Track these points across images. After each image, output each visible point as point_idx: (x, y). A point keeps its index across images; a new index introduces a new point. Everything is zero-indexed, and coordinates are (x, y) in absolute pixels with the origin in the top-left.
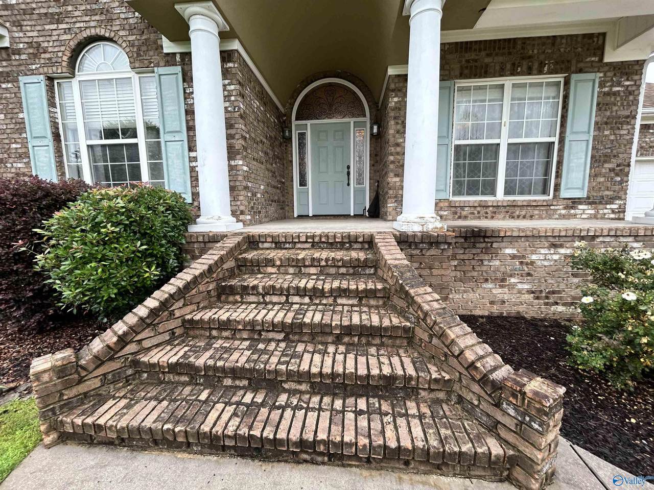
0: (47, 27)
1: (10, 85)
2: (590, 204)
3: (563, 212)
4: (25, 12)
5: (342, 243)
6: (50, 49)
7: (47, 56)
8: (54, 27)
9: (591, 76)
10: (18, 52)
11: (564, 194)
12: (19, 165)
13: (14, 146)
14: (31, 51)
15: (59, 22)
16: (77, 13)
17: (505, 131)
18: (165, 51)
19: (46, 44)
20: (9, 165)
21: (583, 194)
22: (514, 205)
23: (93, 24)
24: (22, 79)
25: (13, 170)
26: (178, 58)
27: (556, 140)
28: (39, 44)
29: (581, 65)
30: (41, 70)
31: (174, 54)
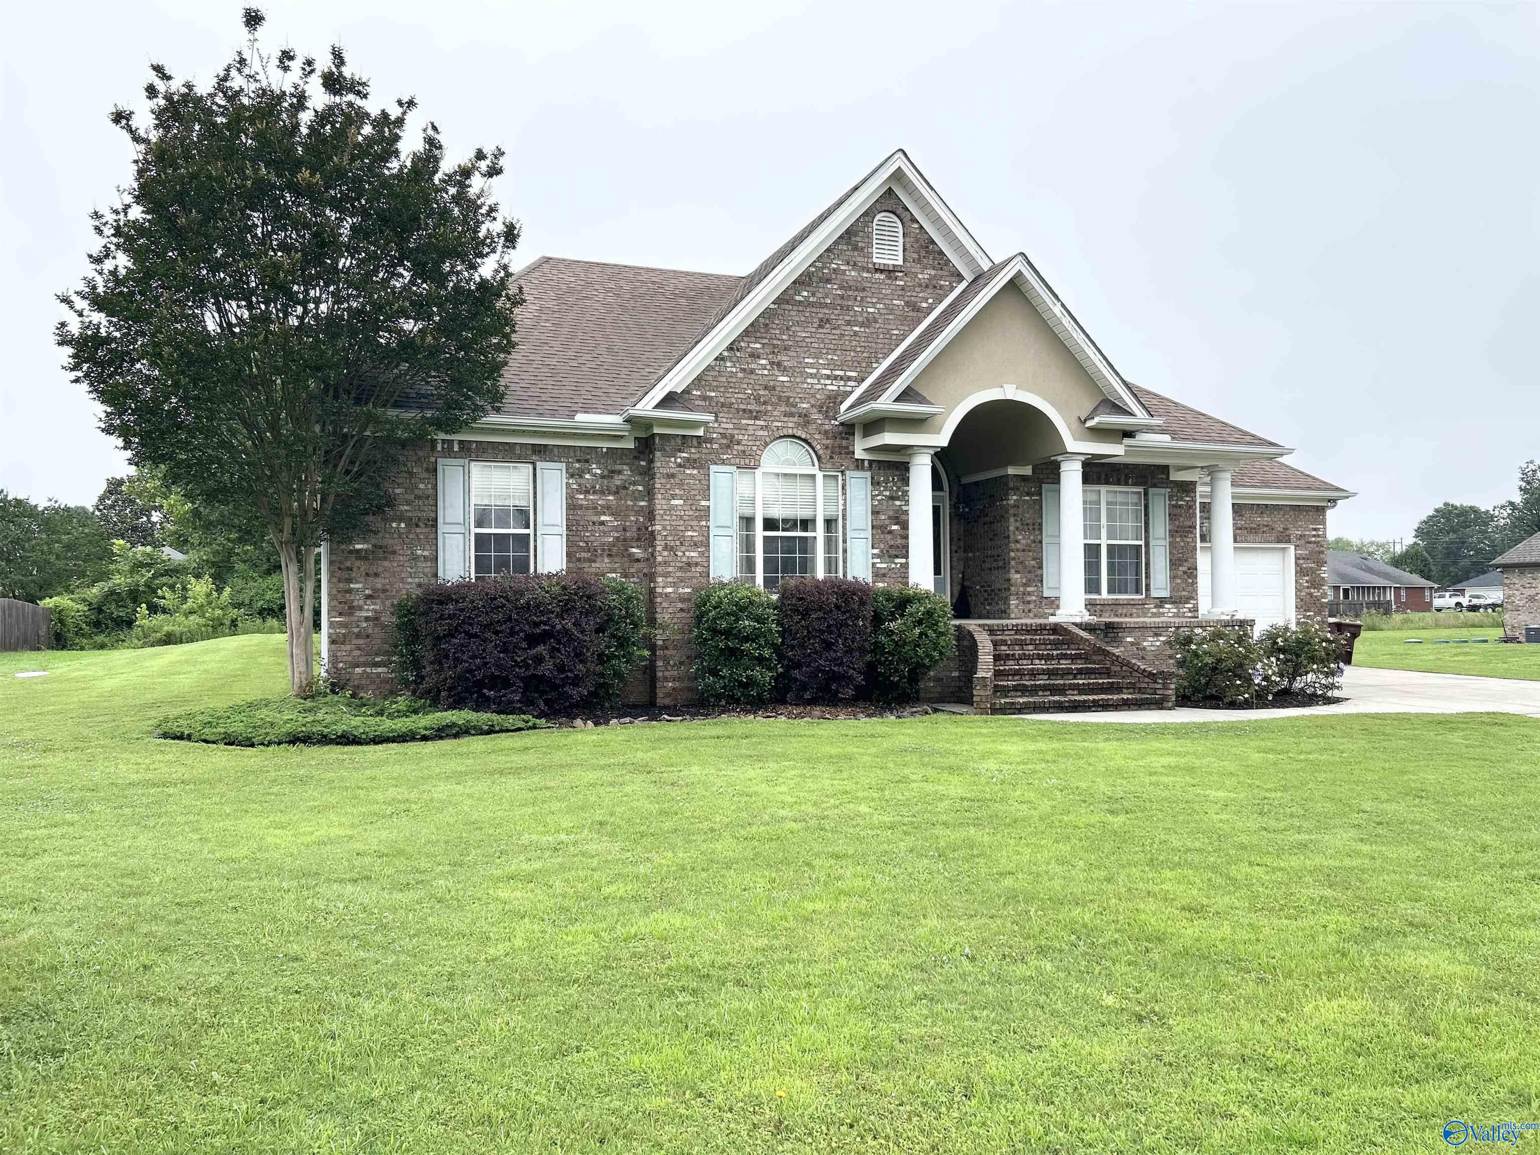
0: (744, 422)
1: (695, 472)
2: (1172, 603)
3: (1154, 610)
4: (723, 405)
5: (1036, 630)
6: (744, 442)
7: (740, 448)
8: (752, 422)
9: (1163, 491)
10: (711, 441)
11: (1154, 594)
12: (693, 554)
13: (690, 533)
14: (725, 441)
15: (756, 418)
16: (775, 413)
17: (1104, 532)
18: (857, 456)
19: (741, 437)
20: (680, 554)
21: (1165, 594)
22: (1116, 604)
23: (790, 425)
24: (713, 468)
25: (684, 559)
26: (866, 463)
27: (1142, 543)
28: (732, 436)
29: (1154, 481)
30: (733, 461)
31: (863, 460)
